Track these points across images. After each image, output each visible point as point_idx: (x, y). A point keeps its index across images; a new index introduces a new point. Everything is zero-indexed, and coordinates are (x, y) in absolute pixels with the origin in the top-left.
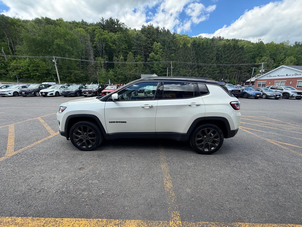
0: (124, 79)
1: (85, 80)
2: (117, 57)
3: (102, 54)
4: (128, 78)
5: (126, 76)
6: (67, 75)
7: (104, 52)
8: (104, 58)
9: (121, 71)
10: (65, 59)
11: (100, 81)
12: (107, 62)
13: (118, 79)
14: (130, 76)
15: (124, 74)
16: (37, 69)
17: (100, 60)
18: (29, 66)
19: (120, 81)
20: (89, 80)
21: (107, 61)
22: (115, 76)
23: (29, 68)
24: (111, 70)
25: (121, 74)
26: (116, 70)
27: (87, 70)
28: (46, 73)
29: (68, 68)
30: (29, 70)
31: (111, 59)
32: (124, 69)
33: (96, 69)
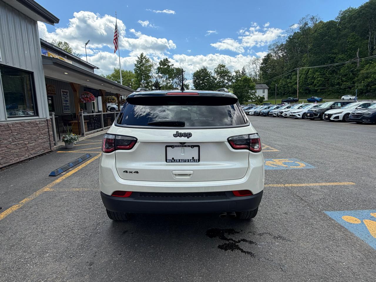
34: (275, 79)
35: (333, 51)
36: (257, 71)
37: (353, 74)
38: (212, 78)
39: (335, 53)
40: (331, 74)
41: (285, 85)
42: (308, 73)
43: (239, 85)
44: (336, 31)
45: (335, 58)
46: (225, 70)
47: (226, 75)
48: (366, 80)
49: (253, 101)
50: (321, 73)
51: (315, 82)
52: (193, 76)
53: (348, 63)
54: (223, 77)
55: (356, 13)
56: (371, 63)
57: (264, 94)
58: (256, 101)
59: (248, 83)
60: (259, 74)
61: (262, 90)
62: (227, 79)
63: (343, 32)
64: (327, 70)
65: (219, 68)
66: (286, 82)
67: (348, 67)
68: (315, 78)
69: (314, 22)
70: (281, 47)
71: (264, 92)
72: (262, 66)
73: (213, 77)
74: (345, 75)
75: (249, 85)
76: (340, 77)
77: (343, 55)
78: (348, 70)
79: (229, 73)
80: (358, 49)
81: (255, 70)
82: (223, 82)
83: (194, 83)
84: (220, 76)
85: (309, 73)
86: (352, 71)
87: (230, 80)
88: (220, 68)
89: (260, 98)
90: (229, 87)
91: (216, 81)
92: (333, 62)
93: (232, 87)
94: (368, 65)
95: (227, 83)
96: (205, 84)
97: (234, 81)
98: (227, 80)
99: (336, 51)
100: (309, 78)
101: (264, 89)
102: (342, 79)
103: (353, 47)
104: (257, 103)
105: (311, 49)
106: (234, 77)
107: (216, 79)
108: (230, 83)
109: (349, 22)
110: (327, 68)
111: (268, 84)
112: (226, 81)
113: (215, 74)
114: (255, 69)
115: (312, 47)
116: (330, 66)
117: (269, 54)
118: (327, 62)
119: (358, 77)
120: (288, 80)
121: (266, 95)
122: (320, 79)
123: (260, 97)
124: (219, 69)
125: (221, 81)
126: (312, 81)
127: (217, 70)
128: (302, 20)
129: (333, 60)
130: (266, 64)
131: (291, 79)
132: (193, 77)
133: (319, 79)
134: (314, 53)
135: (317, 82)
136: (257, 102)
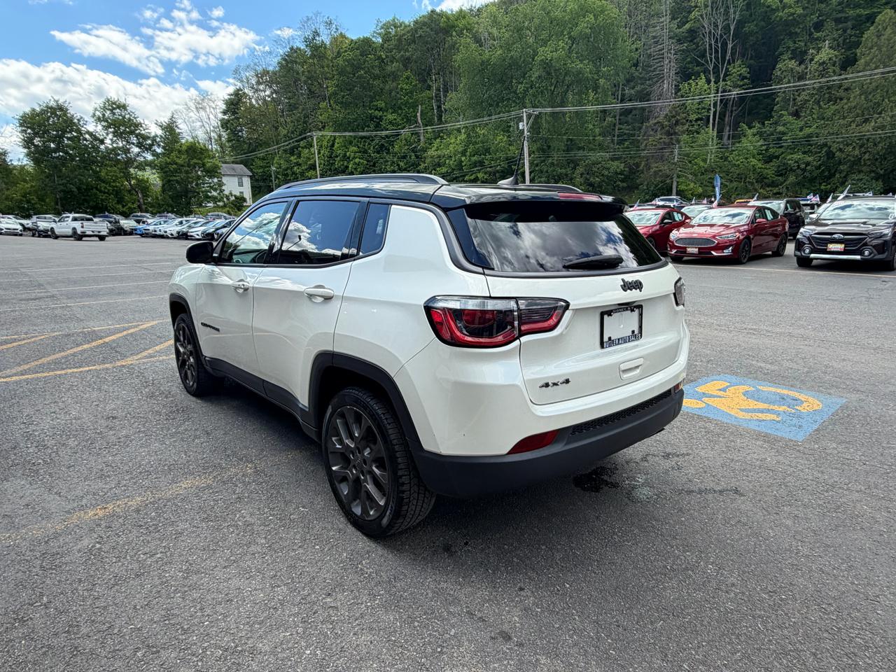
0: (818, 168)
1: (623, 188)
2: (800, 56)
3: (717, 58)
4: (845, 163)
5: (830, 155)
6: (563, 171)
7: (730, 46)
8: (726, 75)
9: (807, 131)
10: (564, 114)
11: (682, 187)
12: (735, 92)
13: (783, 172)
14: (857, 152)
15: (825, 145)
16: (483, 159)
17: (697, 91)
18: (464, 153)
19: (792, 179)
20: (637, 188)
21: (740, 86)
22: (769, 159)
23: (463, 159)
24: (749, 132)
25: (806, 144)
26: (780, 128)
27: (636, 144)
28: (502, 171)
29: (571, 146)
30: (463, 164)
31: (761, 74)
32: (829, 113)
33: (675, 133)
34: (261, 153)
35: (375, 103)
36: (212, 128)
37: (417, 157)
38: (87, 136)
39: (381, 109)
40: (378, 153)
41: (286, 170)
42: (333, 145)
43: (176, 164)
44: (377, 63)
45: (381, 119)
46: (127, 116)
47: (132, 132)
48: (438, 169)
49: (218, 206)
50: (358, 147)
51: (350, 166)
52: (21, 125)
53: (405, 132)
54: (125, 138)
55: (408, 32)
56: (442, 138)
57: (241, 189)
58: (225, 206)
59: (200, 159)
60: (216, 137)
61: (236, 180)
62: (139, 143)
63: (390, 68)
64: (369, 144)
65: (109, 109)
66: (288, 161)
67: (406, 140)
68: (349, 158)
69: (332, 33)
70: (264, 77)
71: (241, 184)
72: (226, 117)
73: (91, 134)
74: (404, 157)
75: (204, 165)
76: (395, 160)
77: (394, 116)
78: (406, 147)
79: (141, 126)
80: (418, 106)
81: (207, 126)
82: (127, 151)
83: (25, 148)
84: (114, 133)
85: (336, 145)
86: (413, 150)
87: (149, 148)
88: (112, 110)
89: (233, 198)
90: (147, 165)
91: (102, 147)
92: (378, 127)
93: (156, 165)
94: (438, 140)
95: (138, 155)
96: (67, 153)
97: (159, 150)
98: (137, 146)
99: (381, 104)
100: (337, 157)
101: (240, 176)
102: (398, 165)
103: (411, 101)
104: (228, 211)
105: (335, 94)
106: (158, 139)
107: (102, 142)
108: (149, 157)
109: (398, 47)
110: (371, 139)
111: (245, 163)
112: (136, 150)
113: (96, 126)
114: (205, 123)
115: (336, 89)
116: (375, 136)
117: (238, 90)
118: (368, 126)
119: (425, 163)
120: (292, 158)
121: (247, 191)
122: (360, 162)
123: (235, 196)
124: (108, 112)
125: (119, 149)
126: (343, 165)
127: (104, 115)
128: (306, 22)
129: (379, 123)
130: (234, 113)
131: (299, 156)
132: (20, 129)
133: (357, 160)
134: (342, 103)
135: (354, 167)
136: (228, 209)
